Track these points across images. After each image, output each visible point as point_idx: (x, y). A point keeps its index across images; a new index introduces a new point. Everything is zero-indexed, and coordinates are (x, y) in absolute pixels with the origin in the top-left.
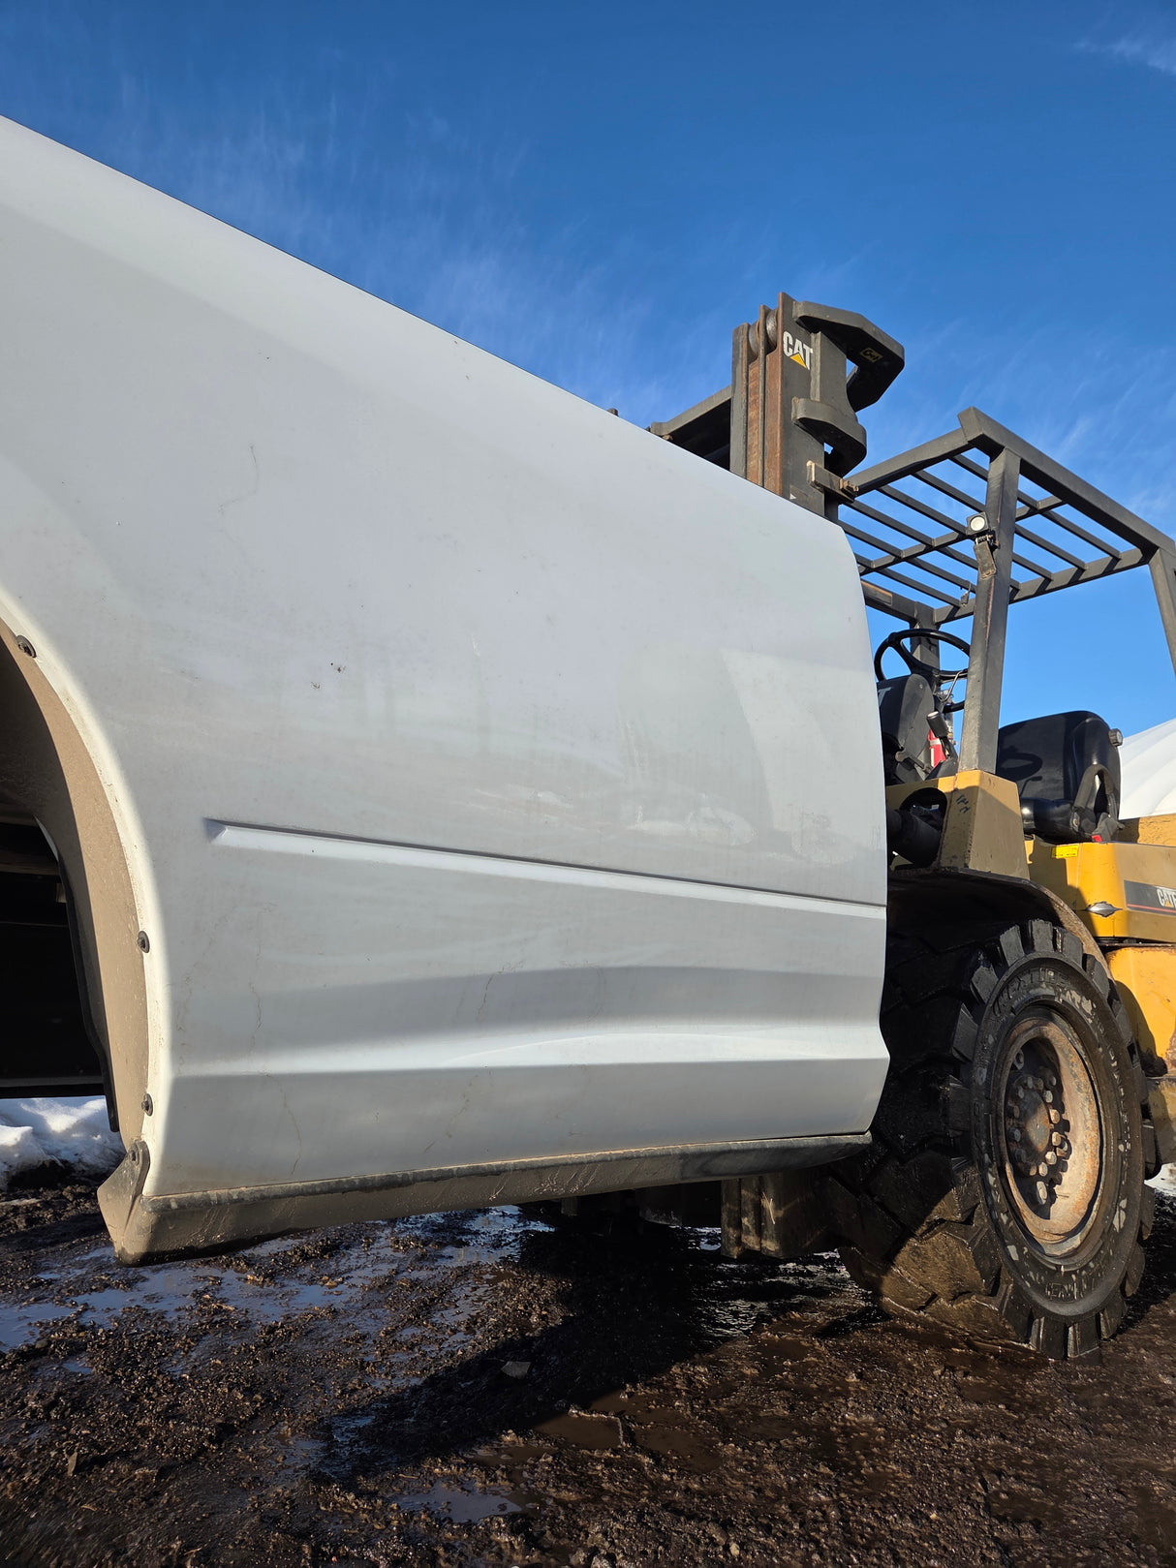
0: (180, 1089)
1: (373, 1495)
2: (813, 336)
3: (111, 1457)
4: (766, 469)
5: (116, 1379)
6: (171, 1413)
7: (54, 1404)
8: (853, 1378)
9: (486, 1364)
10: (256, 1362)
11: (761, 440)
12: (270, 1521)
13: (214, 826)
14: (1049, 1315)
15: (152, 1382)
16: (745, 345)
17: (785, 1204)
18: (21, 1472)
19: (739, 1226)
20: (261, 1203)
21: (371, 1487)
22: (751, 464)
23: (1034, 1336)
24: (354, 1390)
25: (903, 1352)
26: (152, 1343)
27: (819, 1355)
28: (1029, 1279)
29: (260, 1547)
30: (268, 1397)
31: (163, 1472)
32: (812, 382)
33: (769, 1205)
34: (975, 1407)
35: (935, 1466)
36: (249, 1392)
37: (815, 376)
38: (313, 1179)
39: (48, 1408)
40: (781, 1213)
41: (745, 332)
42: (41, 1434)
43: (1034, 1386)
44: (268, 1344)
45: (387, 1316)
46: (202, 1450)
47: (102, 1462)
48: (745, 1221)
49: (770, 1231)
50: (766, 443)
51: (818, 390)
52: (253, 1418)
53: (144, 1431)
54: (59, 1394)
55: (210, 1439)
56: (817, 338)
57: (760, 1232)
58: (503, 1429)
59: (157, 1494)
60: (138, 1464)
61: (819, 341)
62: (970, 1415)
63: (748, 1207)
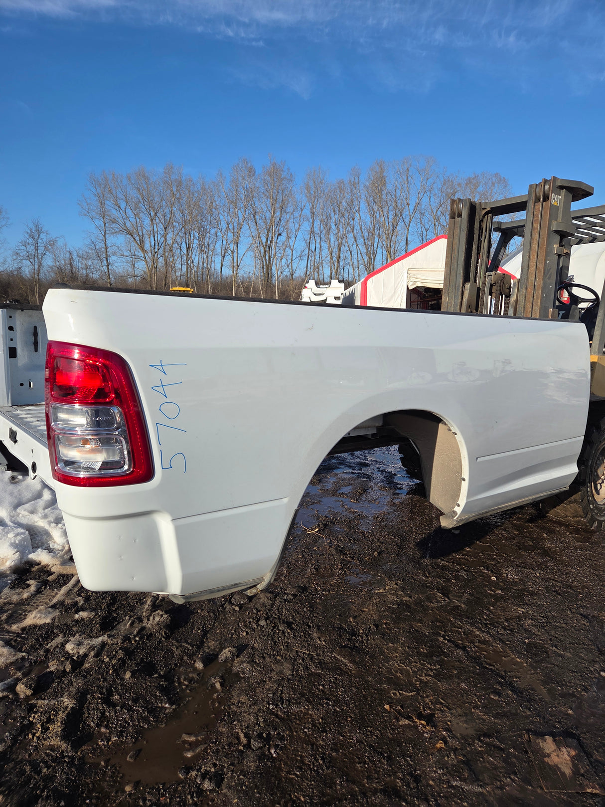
2: (561, 191)
4: (539, 250)
8: (545, 535)
11: (538, 237)
13: (477, 458)
14: (598, 520)
16: (534, 194)
22: (533, 246)
23: (594, 526)
25: (556, 527)
27: (532, 528)
28: (594, 512)
32: (559, 211)
34: (581, 544)
35: (575, 558)
37: (561, 208)
41: (535, 187)
43: (594, 538)
50: (540, 240)
51: (561, 215)
56: (563, 192)
61: (564, 193)
62: (580, 545)
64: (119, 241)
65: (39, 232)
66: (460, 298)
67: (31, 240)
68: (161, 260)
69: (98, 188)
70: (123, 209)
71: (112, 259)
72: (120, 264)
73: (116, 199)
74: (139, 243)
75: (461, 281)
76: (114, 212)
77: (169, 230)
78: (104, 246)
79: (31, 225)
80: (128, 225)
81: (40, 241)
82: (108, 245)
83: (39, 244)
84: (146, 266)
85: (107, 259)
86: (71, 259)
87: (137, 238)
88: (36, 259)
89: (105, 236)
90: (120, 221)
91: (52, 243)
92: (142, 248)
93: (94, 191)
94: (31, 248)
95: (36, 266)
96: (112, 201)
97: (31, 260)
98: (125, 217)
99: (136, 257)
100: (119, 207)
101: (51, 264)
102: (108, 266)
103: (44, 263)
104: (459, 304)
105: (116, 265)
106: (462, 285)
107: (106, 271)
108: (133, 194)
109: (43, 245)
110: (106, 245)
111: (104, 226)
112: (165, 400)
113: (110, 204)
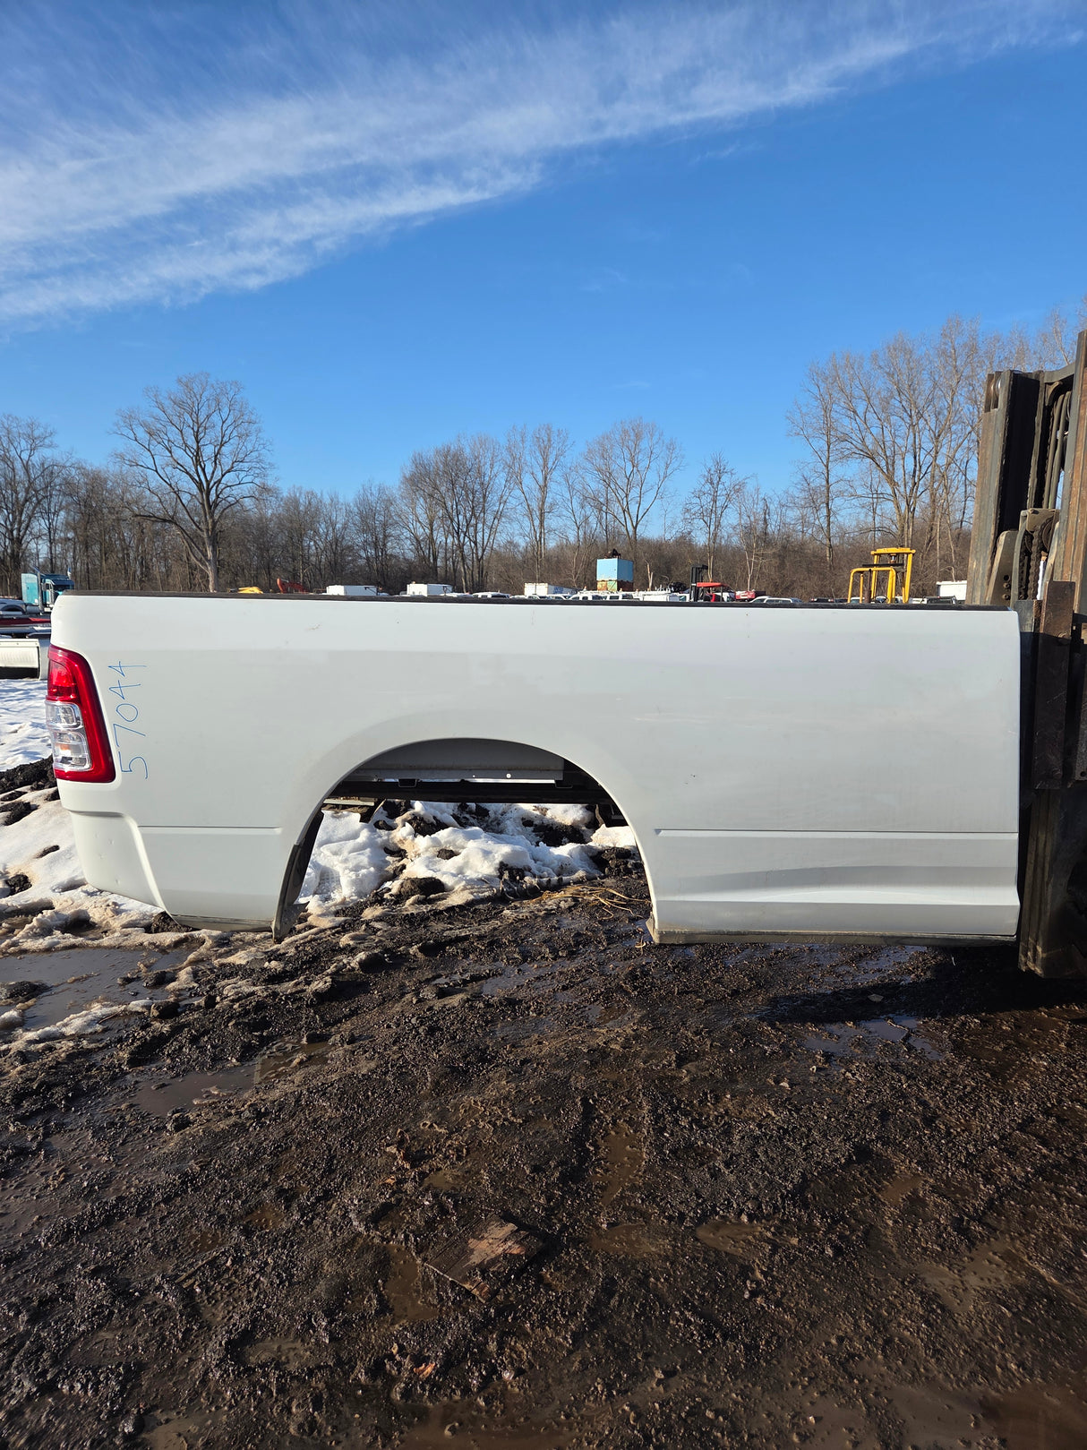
0: (658, 902)
1: (780, 1030)
3: (691, 992)
5: (703, 961)
6: (719, 981)
7: (677, 966)
9: (866, 991)
10: (762, 966)
12: (736, 1027)
13: (658, 831)
15: (716, 965)
17: (1048, 951)
18: (660, 989)
19: (1026, 955)
20: (692, 934)
21: (781, 1027)
24: (799, 989)
26: (723, 947)
29: (729, 1035)
30: (758, 984)
31: (706, 1002)
33: (1039, 949)
36: (751, 979)
38: (711, 929)
39: (674, 968)
40: (1045, 955)
42: (670, 977)
44: (772, 959)
45: (838, 956)
46: (724, 998)
47: (687, 993)
48: (1029, 953)
49: (1039, 962)
52: (749, 990)
53: (706, 985)
54: (679, 963)
55: (728, 994)
57: (1034, 961)
58: (850, 1020)
59: (703, 1009)
60: (699, 997)
63: (1031, 947)
64: (852, 471)
65: (720, 473)
66: (989, 560)
67: (708, 486)
68: (926, 498)
69: (822, 386)
70: (861, 415)
71: (836, 503)
72: (849, 511)
73: (850, 398)
74: (885, 471)
75: (992, 529)
76: (846, 421)
77: (944, 440)
78: (824, 483)
79: (710, 464)
80: (869, 441)
81: (720, 486)
82: (832, 480)
83: (719, 493)
84: (895, 510)
85: (828, 504)
86: (766, 511)
87: (883, 464)
88: (713, 516)
89: (827, 466)
90: (855, 436)
91: (738, 489)
92: (890, 479)
93: (815, 390)
94: (706, 500)
95: (712, 528)
96: (842, 404)
97: (706, 519)
98: (863, 427)
99: (879, 496)
100: (855, 412)
101: (735, 522)
102: (829, 516)
103: (724, 522)
104: (987, 573)
105: (842, 513)
106: (992, 537)
107: (825, 525)
108: (881, 384)
109: (724, 493)
110: (828, 482)
111: (826, 448)
112: (123, 702)
113: (838, 409)
